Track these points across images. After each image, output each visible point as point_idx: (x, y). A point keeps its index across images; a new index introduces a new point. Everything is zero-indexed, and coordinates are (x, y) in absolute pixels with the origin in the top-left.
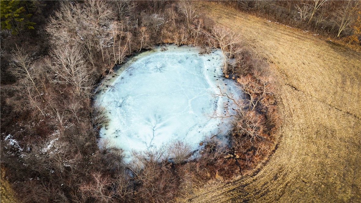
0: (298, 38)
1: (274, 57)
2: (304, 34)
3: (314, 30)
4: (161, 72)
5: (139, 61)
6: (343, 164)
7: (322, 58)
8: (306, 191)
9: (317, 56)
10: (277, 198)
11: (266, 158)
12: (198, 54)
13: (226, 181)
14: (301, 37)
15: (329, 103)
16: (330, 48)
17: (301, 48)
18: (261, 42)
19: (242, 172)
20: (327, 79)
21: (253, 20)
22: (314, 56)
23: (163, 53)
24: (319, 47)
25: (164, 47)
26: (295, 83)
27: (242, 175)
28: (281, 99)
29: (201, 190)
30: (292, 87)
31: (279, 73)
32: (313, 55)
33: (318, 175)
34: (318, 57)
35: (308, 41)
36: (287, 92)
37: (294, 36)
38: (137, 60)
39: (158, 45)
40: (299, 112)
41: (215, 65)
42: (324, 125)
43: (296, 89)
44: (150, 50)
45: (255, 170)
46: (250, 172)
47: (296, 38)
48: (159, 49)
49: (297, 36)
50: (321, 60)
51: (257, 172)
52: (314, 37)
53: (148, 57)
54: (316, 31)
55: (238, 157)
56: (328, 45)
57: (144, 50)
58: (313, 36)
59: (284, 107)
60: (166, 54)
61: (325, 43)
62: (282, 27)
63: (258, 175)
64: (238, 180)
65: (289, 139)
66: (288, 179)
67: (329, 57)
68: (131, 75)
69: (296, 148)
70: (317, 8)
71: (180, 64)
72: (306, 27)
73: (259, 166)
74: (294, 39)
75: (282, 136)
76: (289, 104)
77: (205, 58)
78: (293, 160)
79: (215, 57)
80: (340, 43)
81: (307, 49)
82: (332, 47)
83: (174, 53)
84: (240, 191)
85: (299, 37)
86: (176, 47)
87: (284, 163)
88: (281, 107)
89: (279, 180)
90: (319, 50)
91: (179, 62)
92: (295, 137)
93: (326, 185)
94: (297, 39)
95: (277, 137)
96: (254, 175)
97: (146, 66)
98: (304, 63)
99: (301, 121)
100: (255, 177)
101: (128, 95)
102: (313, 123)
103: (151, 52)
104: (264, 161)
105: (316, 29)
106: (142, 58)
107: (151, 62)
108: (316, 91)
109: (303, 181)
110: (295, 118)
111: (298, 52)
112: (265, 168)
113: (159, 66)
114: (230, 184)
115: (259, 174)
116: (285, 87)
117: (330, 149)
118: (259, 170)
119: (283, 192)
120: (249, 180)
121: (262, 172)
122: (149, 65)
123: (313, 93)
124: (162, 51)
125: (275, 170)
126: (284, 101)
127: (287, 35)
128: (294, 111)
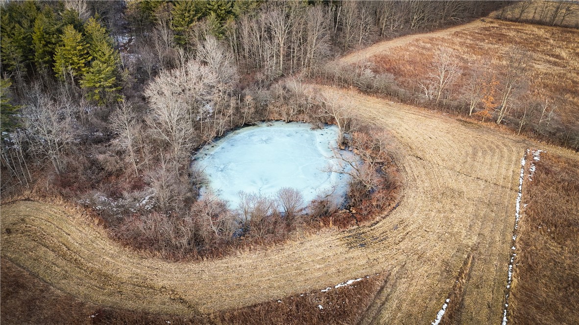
0: (425, 117)
1: (397, 132)
2: (431, 113)
3: (443, 110)
4: (267, 143)
5: (242, 135)
6: (469, 218)
7: (451, 133)
8: (428, 238)
9: (446, 131)
10: (397, 242)
11: (386, 213)
13: (341, 230)
14: (428, 116)
15: (458, 170)
16: (460, 125)
17: (428, 125)
18: (382, 120)
19: (358, 223)
20: (456, 151)
21: (372, 101)
23: (269, 128)
24: (448, 124)
25: (270, 123)
26: (420, 154)
27: (358, 225)
28: (404, 167)
29: (313, 235)
30: (417, 157)
31: (402, 146)
32: (442, 131)
33: (442, 226)
34: (447, 133)
35: (436, 119)
36: (410, 161)
37: (420, 115)
38: (239, 133)
39: (264, 121)
40: (423, 178)
42: (451, 188)
43: (421, 159)
44: (254, 125)
45: (373, 222)
46: (367, 223)
47: (422, 116)
48: (265, 124)
50: (450, 135)
51: (376, 224)
54: (445, 111)
55: (354, 212)
56: (458, 123)
57: (247, 125)
58: (442, 115)
59: (407, 174)
60: (272, 128)
61: (455, 120)
62: (407, 107)
63: (376, 226)
64: (354, 230)
65: (411, 199)
66: (409, 229)
67: (460, 133)
68: (232, 145)
69: (419, 205)
72: (433, 107)
73: (377, 219)
74: (420, 117)
75: (404, 196)
76: (412, 171)
77: (318, 132)
78: (415, 214)
80: (472, 122)
81: (434, 125)
82: (463, 125)
83: (282, 128)
84: (356, 238)
85: (426, 115)
87: (406, 217)
88: (403, 174)
89: (399, 230)
90: (449, 127)
91: (288, 136)
92: (419, 197)
93: (449, 233)
95: (399, 197)
96: (372, 226)
97: (249, 138)
98: (430, 138)
99: (426, 185)
100: (372, 228)
101: (230, 162)
102: (439, 186)
104: (383, 216)
106: (244, 132)
107: (256, 135)
108: (443, 160)
109: (426, 231)
110: (419, 182)
111: (424, 128)
112: (384, 221)
114: (346, 232)
115: (378, 225)
116: (408, 158)
117: (457, 207)
118: (378, 222)
119: (403, 239)
120: (366, 230)
121: (380, 224)
122: (253, 138)
123: (440, 163)
124: (268, 126)
125: (396, 222)
126: (408, 169)
127: (413, 114)
128: (418, 177)
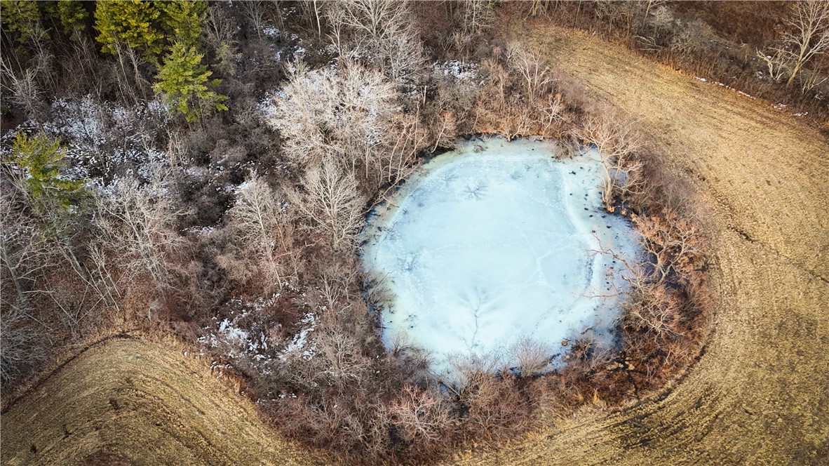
0: (762, 123)
1: (708, 166)
2: (775, 112)
3: (797, 105)
4: (478, 199)
5: (433, 176)
7: (807, 171)
8: (750, 428)
9: (797, 165)
10: (699, 437)
11: (683, 371)
12: (549, 159)
13: (612, 408)
14: (768, 121)
15: (811, 268)
17: (766, 147)
18: (683, 132)
19: (639, 393)
20: (813, 218)
21: (665, 77)
22: (791, 165)
23: (478, 156)
24: (804, 144)
25: (480, 143)
26: (747, 226)
27: (638, 398)
28: (717, 258)
29: (568, 421)
30: (741, 233)
31: (716, 203)
32: (791, 162)
33: (774, 401)
34: (800, 169)
35: (783, 130)
36: (729, 243)
37: (752, 119)
39: (468, 138)
40: (749, 286)
41: (586, 184)
42: (796, 312)
43: (747, 238)
44: (452, 149)
45: (662, 390)
46: (653, 395)
47: (757, 121)
48: (470, 147)
49: (759, 118)
50: (806, 174)
51: (666, 395)
52: (797, 120)
53: (451, 165)
54: (802, 107)
55: (632, 369)
56: (823, 139)
57: (441, 150)
58: (795, 117)
59: (722, 275)
60: (484, 158)
61: (818, 134)
62: (731, 94)
63: (667, 400)
64: (632, 408)
65: (726, 338)
66: (720, 407)
67: (823, 168)
69: (738, 353)
70: (804, 58)
71: (514, 183)
72: (780, 97)
73: (669, 384)
74: (753, 124)
75: (714, 331)
76: (731, 269)
77: (565, 167)
78: (731, 375)
79: (586, 166)
81: (778, 148)
83: (502, 157)
84: (635, 426)
85: (764, 120)
86: (503, 141)
87: (715, 379)
88: (715, 275)
89: (703, 409)
90: (805, 151)
91: (513, 177)
92: (739, 334)
94: (758, 125)
95: (705, 332)
96: (661, 400)
97: (447, 185)
98: (768, 182)
99: (753, 303)
100: (662, 403)
102: (775, 308)
103: (455, 153)
104: (678, 376)
105: (801, 101)
107: (457, 177)
108: (787, 242)
109: (747, 412)
110: (741, 297)
111: (758, 156)
112: (680, 388)
113: (473, 187)
114: (618, 413)
115: (669, 398)
116: (726, 234)
117: (802, 357)
118: (670, 391)
119: (710, 429)
120: (652, 407)
121: (674, 394)
122: (454, 184)
123: (782, 247)
124: (477, 151)
125: (698, 392)
126: (723, 262)
127: (739, 114)
128: (740, 283)
